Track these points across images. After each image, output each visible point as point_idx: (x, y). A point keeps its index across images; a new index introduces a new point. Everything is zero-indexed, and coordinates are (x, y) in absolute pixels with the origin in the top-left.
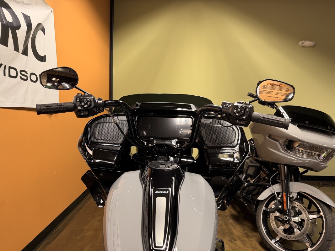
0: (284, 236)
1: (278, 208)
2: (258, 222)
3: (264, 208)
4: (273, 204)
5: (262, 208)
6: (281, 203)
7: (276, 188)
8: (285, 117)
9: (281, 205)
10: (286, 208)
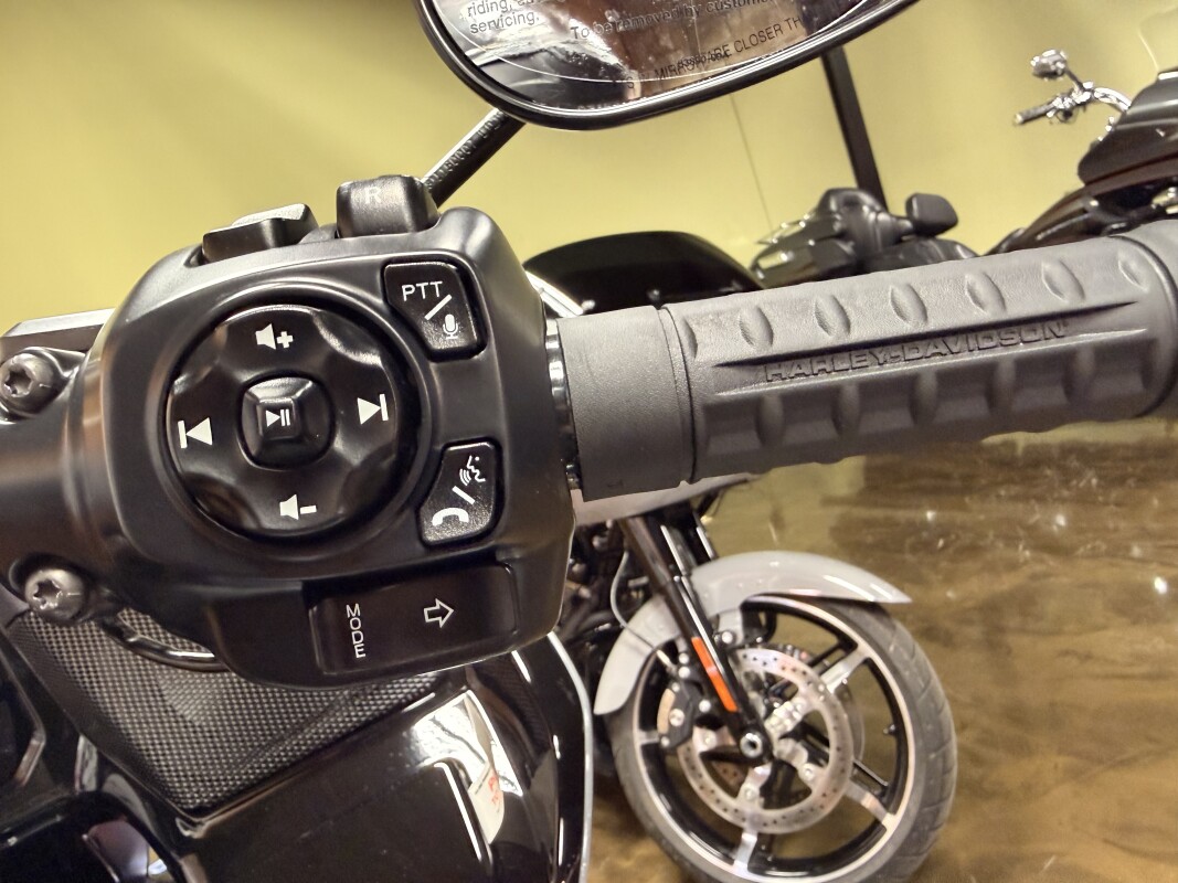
0: (775, 822)
1: (697, 716)
2: (647, 814)
3: (639, 738)
4: (674, 707)
5: (630, 742)
6: (701, 684)
7: (649, 628)
8: (561, 314)
9: (707, 695)
10: (730, 704)
